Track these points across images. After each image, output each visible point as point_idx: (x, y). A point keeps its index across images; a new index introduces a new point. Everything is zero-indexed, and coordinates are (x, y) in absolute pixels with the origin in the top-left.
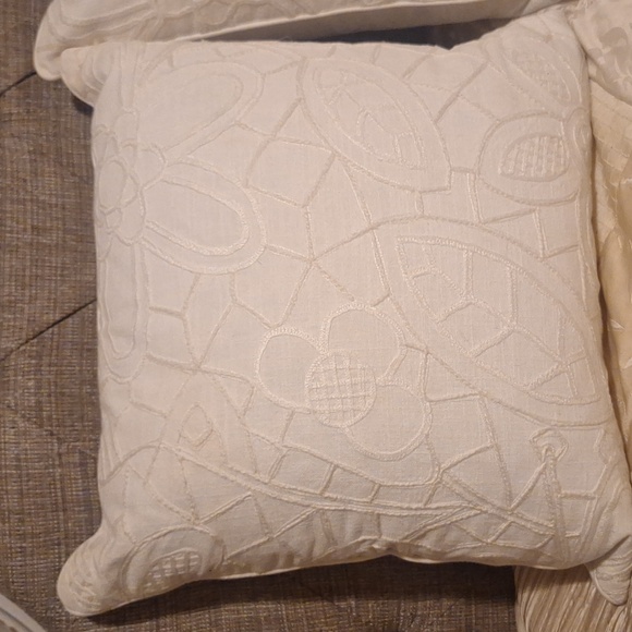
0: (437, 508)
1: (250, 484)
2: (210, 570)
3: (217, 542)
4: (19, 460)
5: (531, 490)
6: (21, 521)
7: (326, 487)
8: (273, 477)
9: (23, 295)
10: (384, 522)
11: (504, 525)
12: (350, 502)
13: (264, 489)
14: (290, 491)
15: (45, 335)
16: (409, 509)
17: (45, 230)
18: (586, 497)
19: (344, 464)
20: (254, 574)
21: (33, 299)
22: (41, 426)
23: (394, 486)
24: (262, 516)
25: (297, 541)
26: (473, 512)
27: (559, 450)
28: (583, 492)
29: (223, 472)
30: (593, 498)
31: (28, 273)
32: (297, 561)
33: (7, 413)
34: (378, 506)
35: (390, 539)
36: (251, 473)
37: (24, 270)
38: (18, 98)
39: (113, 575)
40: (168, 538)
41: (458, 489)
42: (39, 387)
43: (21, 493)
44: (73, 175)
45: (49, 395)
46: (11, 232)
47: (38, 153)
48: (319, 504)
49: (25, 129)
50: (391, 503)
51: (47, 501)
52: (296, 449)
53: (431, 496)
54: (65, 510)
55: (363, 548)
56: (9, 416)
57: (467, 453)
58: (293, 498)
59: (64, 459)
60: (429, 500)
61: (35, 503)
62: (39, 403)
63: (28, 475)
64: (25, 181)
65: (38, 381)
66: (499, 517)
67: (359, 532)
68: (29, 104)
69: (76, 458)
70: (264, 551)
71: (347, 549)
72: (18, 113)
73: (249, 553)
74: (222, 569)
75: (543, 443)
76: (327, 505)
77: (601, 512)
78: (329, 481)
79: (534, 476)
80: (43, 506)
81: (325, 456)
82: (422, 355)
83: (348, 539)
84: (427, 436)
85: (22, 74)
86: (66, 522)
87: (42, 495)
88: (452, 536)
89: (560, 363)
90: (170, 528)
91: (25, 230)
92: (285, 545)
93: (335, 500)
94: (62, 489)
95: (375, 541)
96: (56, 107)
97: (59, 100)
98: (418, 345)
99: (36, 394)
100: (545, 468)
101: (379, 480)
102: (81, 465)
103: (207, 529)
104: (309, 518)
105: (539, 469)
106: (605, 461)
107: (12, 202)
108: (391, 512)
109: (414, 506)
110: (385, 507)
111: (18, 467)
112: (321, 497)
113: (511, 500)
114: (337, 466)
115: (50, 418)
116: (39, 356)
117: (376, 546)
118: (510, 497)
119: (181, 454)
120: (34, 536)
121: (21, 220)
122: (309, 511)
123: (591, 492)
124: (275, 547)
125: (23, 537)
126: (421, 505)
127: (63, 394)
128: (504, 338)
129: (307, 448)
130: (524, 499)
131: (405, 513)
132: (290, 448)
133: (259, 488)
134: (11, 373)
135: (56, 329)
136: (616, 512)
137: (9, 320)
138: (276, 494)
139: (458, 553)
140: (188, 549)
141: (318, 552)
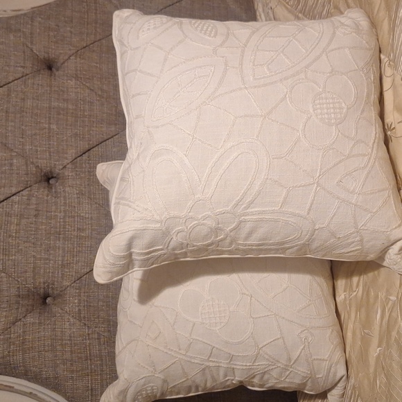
0: (258, 365)
1: (177, 355)
2: (162, 394)
3: (165, 381)
4: (70, 337)
5: (299, 357)
6: (72, 364)
7: (210, 356)
8: (187, 352)
9: (73, 260)
10: (236, 371)
11: (288, 372)
12: (221, 362)
13: (184, 357)
14: (194, 358)
15: (82, 278)
16: (246, 366)
17: (83, 230)
18: (324, 360)
19: (217, 346)
20: (182, 396)
21: (78, 262)
22: (80, 321)
23: (238, 356)
24: (183, 369)
25: (199, 380)
26: (274, 367)
27: (310, 339)
28: (322, 358)
29: (165, 351)
30: (327, 360)
31: (75, 250)
32: (200, 389)
33: (66, 315)
34: (233, 364)
35: (239, 379)
36: (177, 350)
37: (74, 249)
38: (72, 169)
39: (121, 398)
40: (143, 380)
41: (267, 357)
42: (79, 303)
43: (71, 351)
44: (96, 203)
45: (84, 307)
46: (68, 231)
47: (81, 193)
48: (207, 364)
49: (75, 183)
50: (238, 363)
51: (83, 355)
52: (197, 340)
53: (255, 360)
54: (91, 360)
55: (228, 383)
56: (67, 316)
57: (270, 341)
58: (196, 361)
59: (91, 336)
60: (254, 362)
61: (78, 356)
62: (79, 310)
63: (74, 343)
64: (75, 207)
65: (79, 300)
66: (286, 369)
67: (226, 376)
68: (77, 171)
69: (96, 336)
70: (185, 385)
71: (221, 383)
72: (72, 175)
73: (179, 386)
74: (168, 393)
75: (303, 336)
76: (211, 364)
77: (331, 366)
78: (211, 353)
79: (300, 351)
80: (81, 358)
81: (209, 343)
82: (249, 298)
83: (221, 379)
84: (252, 333)
85: (74, 157)
86: (91, 365)
87: (80, 353)
88: (266, 377)
89: (310, 300)
90: (144, 376)
91: (74, 230)
92: (194, 382)
93: (214, 362)
94: (90, 350)
95: (233, 380)
96: (89, 171)
97: (90, 168)
98: (247, 293)
99: (78, 306)
100: (304, 347)
101: (232, 353)
102: (98, 339)
103: (159, 375)
104: (204, 370)
105: (302, 347)
106: (332, 343)
107: (69, 217)
108: (238, 367)
109: (248, 364)
110: (235, 365)
111: (70, 340)
112: (208, 360)
113: (290, 362)
114: (214, 347)
115: (84, 317)
116: (80, 288)
117: (234, 382)
118: (290, 360)
119: (148, 343)
120: (77, 371)
121: (73, 225)
122: (203, 367)
123: (326, 357)
124: (190, 383)
125: (72, 371)
126: (251, 364)
127: (90, 306)
128: (285, 290)
129: (201, 339)
130: (295, 361)
131: (245, 368)
132: (194, 339)
133: (181, 357)
134: (68, 296)
135: (87, 275)
136: (338, 366)
137: (67, 272)
138: (189, 359)
139: (270, 385)
140: (152, 384)
141: (209, 385)
